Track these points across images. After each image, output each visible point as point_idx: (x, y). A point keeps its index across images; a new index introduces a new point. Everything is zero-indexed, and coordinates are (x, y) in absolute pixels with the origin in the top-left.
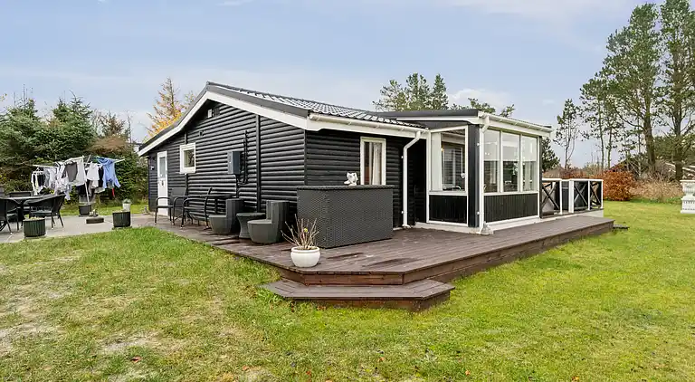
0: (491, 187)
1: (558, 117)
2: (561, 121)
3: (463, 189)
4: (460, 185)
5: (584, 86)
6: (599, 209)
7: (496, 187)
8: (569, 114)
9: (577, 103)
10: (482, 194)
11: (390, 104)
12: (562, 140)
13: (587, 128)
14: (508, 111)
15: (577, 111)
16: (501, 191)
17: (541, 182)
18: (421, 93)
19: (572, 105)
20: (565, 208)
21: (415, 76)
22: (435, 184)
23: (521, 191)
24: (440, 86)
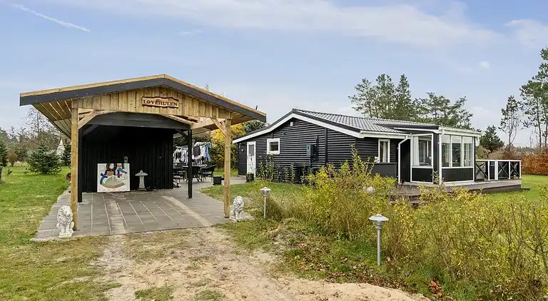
0: (445, 164)
1: (503, 110)
2: (504, 113)
3: (430, 165)
4: (428, 162)
5: (523, 87)
6: (519, 179)
7: (448, 164)
8: (511, 107)
9: (518, 98)
10: (441, 168)
11: (363, 97)
12: (506, 128)
13: (525, 118)
14: (461, 101)
15: (518, 104)
16: (451, 167)
17: (475, 161)
18: (387, 89)
19: (514, 101)
20: (492, 177)
21: (383, 76)
22: (415, 162)
23: (462, 167)
24: (404, 82)
